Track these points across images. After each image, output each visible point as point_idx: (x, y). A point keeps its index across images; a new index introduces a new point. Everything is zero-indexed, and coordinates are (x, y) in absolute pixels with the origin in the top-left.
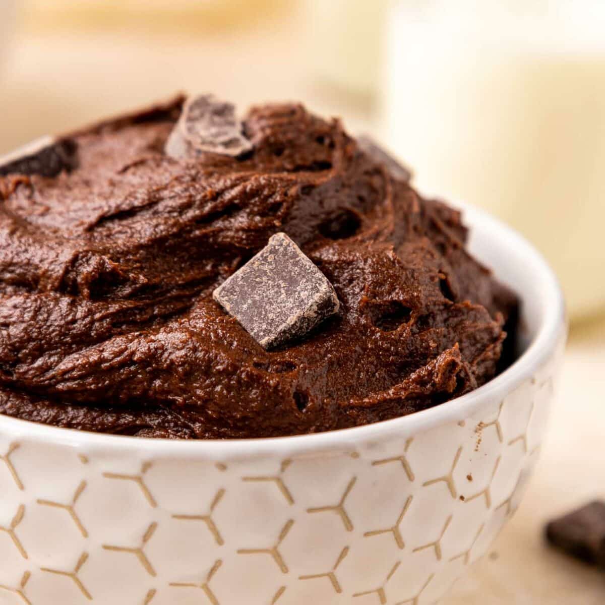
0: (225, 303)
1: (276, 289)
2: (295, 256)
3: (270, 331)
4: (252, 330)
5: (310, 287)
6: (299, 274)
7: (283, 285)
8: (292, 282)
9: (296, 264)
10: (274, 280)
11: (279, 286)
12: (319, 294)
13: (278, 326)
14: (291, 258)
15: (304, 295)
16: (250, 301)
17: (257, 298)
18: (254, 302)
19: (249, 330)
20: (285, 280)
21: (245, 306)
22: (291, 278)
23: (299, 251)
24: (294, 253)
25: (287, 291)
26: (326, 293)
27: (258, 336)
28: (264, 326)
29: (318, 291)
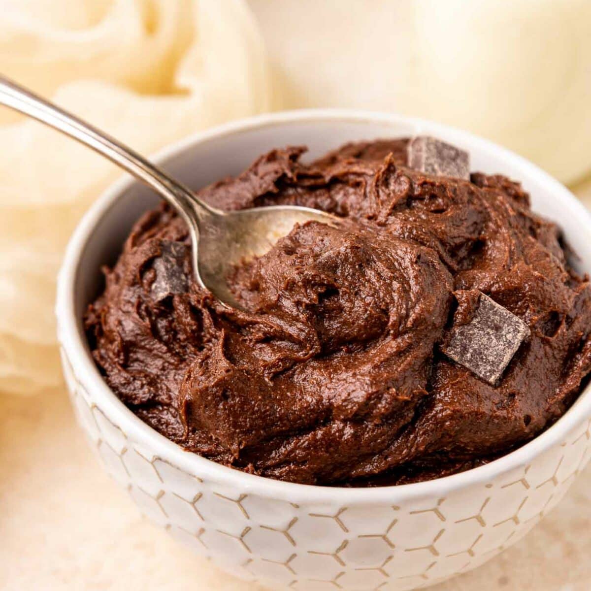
0: (453, 356)
1: (487, 337)
2: (493, 307)
3: (494, 371)
4: (480, 372)
5: (512, 330)
6: (501, 321)
7: (491, 333)
8: (497, 328)
9: (495, 313)
10: (483, 329)
11: (488, 333)
12: (520, 334)
13: (498, 365)
14: (490, 310)
15: (509, 336)
16: (471, 351)
17: (476, 347)
18: (475, 350)
19: (478, 373)
20: (492, 329)
21: (469, 355)
22: (495, 325)
23: (494, 303)
24: (491, 305)
25: (496, 336)
26: (525, 332)
27: (486, 376)
28: (489, 368)
29: (519, 332)
